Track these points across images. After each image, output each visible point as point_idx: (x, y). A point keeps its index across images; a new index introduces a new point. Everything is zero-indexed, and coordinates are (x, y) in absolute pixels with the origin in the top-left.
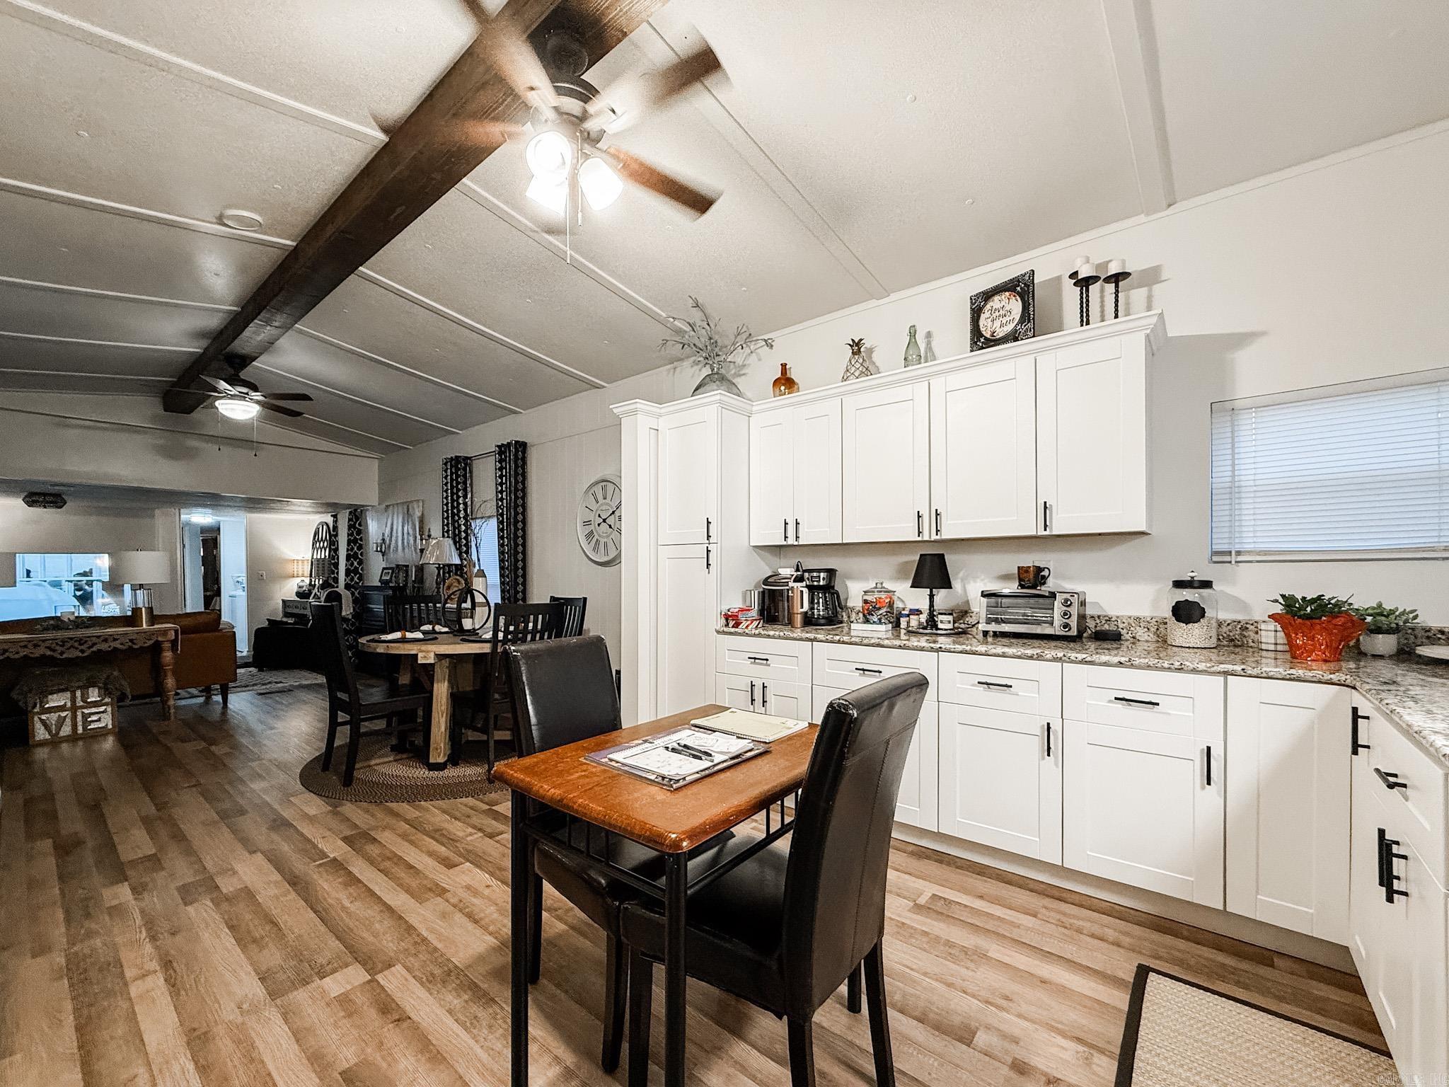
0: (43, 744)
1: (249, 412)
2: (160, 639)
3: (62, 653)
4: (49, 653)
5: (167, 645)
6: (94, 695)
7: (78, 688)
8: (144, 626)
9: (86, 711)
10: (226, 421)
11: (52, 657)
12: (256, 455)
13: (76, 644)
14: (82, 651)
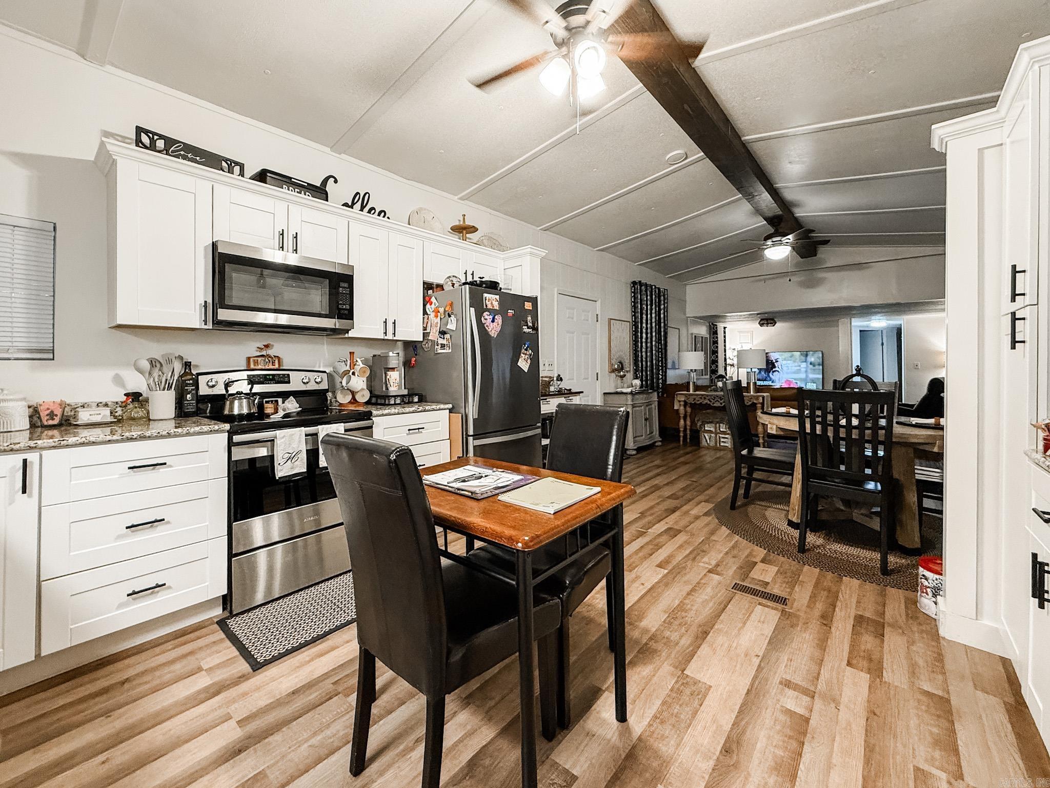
0: (708, 448)
1: (785, 252)
2: (755, 402)
3: (713, 404)
4: (709, 402)
5: (759, 406)
6: (723, 428)
7: (718, 422)
8: (752, 393)
9: (721, 435)
10: (772, 264)
11: (709, 404)
12: (790, 280)
13: (719, 400)
14: (721, 404)
